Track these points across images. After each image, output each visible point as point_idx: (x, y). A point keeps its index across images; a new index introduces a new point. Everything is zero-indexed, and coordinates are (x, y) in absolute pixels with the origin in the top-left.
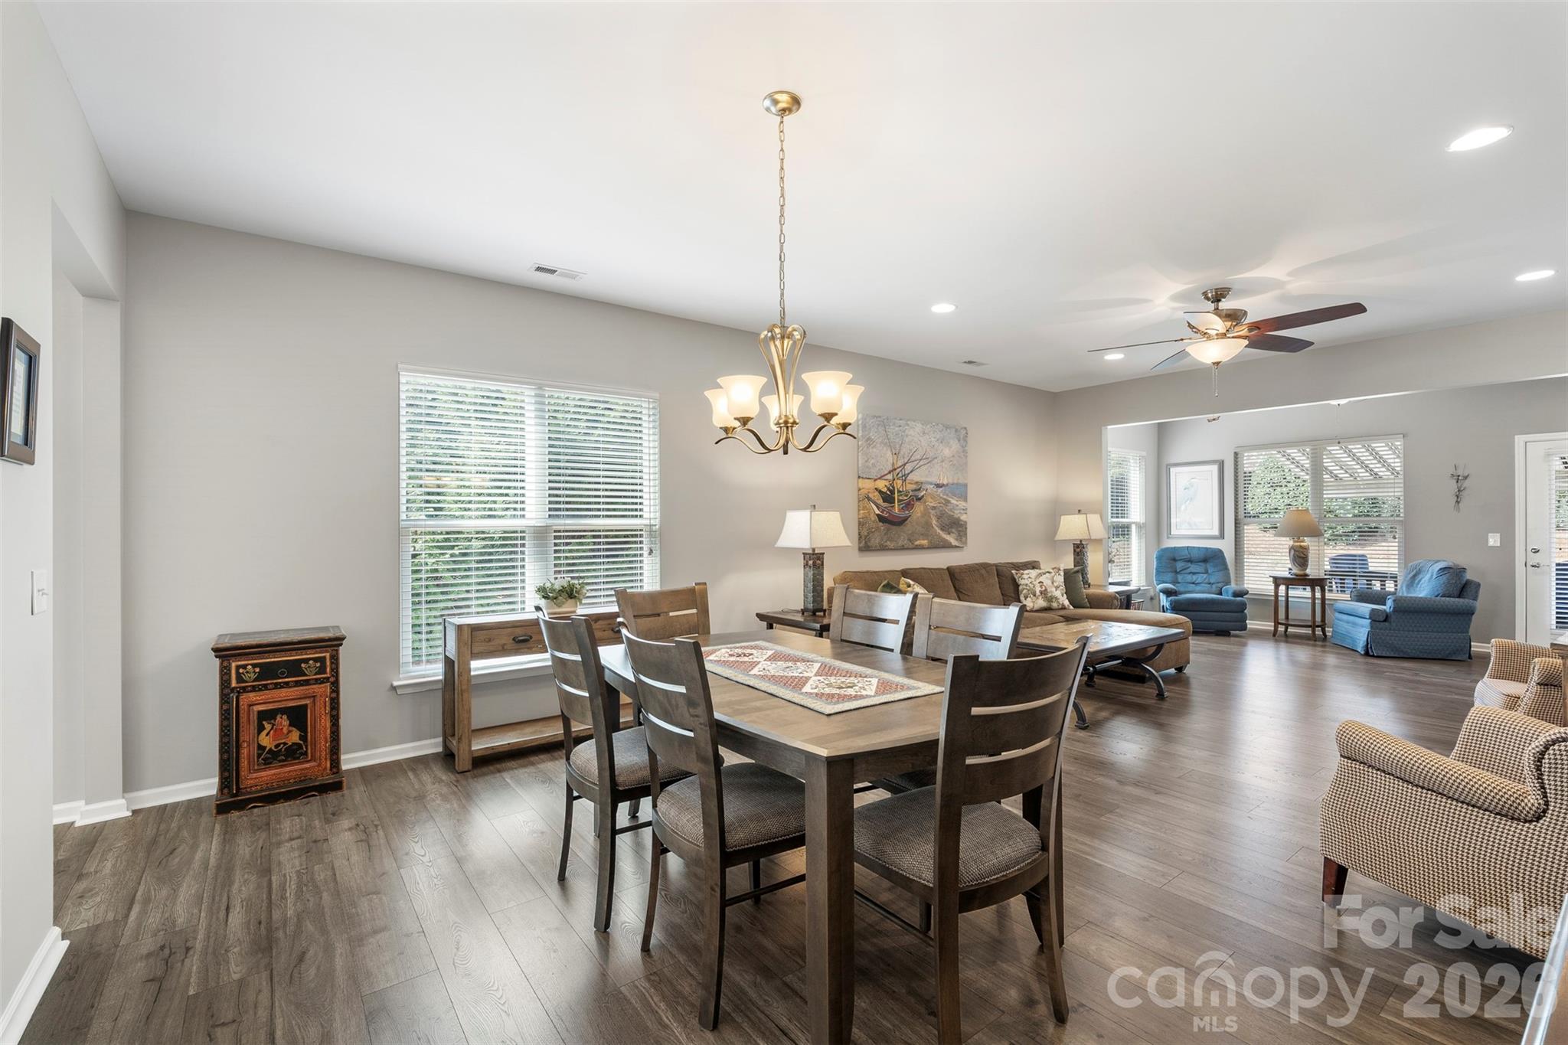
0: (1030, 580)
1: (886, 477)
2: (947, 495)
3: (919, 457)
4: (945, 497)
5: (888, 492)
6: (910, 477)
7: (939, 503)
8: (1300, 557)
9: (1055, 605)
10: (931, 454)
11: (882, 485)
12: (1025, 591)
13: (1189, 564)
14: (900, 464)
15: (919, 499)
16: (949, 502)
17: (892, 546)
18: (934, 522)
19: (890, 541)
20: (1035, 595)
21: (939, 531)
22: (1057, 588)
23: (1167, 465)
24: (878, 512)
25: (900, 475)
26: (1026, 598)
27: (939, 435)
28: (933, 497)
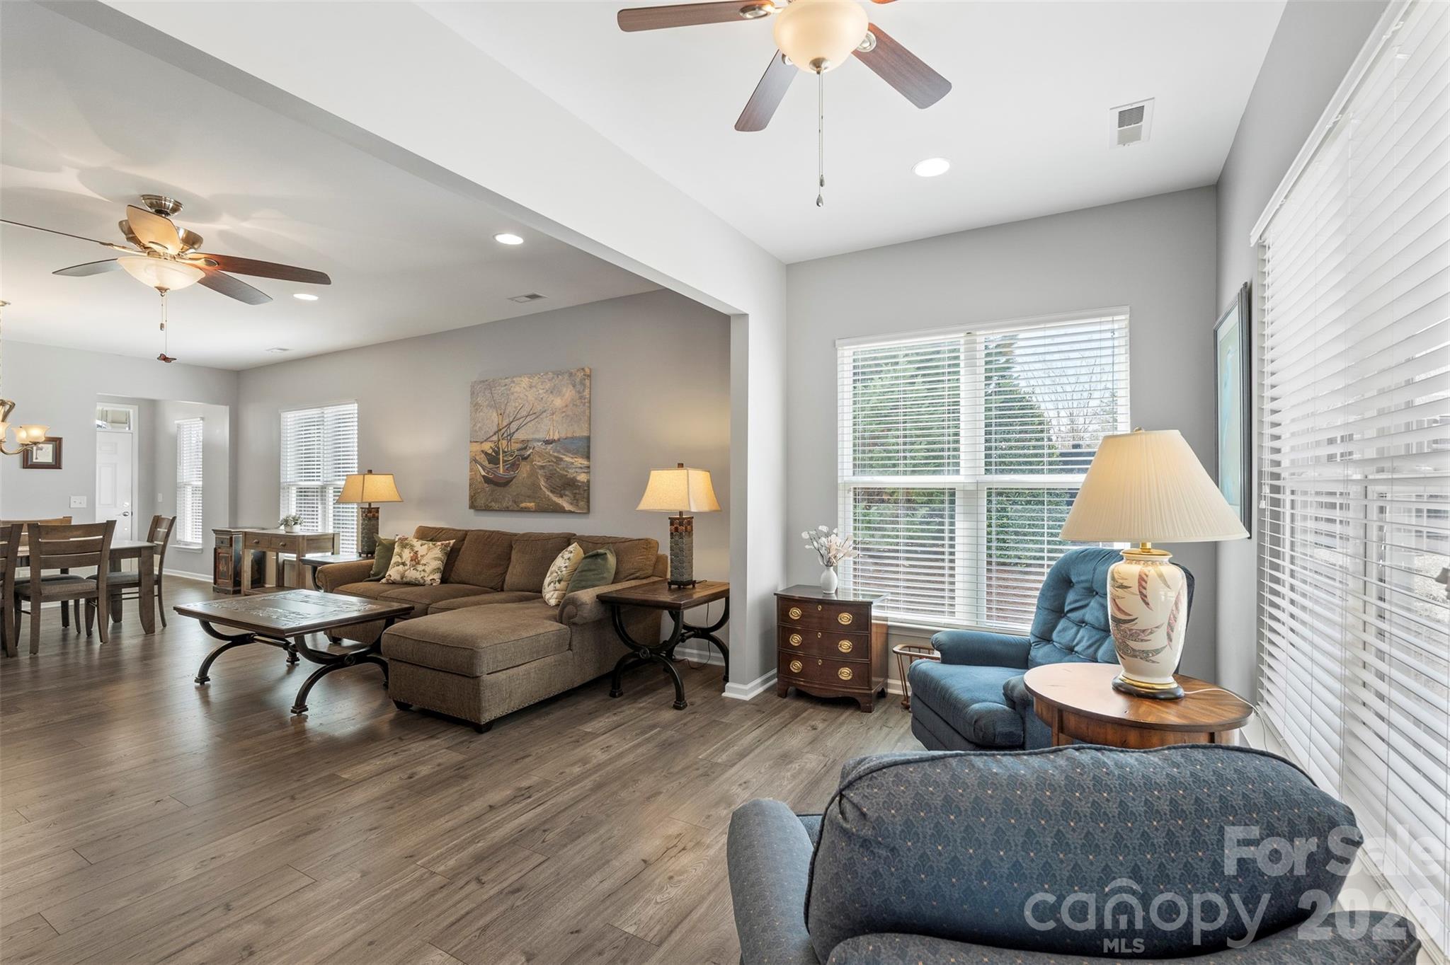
1: (491, 439)
2: (559, 452)
3: (525, 413)
4: (556, 454)
5: (493, 454)
6: (515, 436)
7: (549, 462)
10: (539, 408)
11: (487, 447)
14: (506, 424)
15: (525, 459)
16: (561, 459)
17: (496, 507)
18: (542, 483)
21: (548, 493)
24: (483, 473)
25: (505, 435)
27: (548, 386)
28: (540, 455)
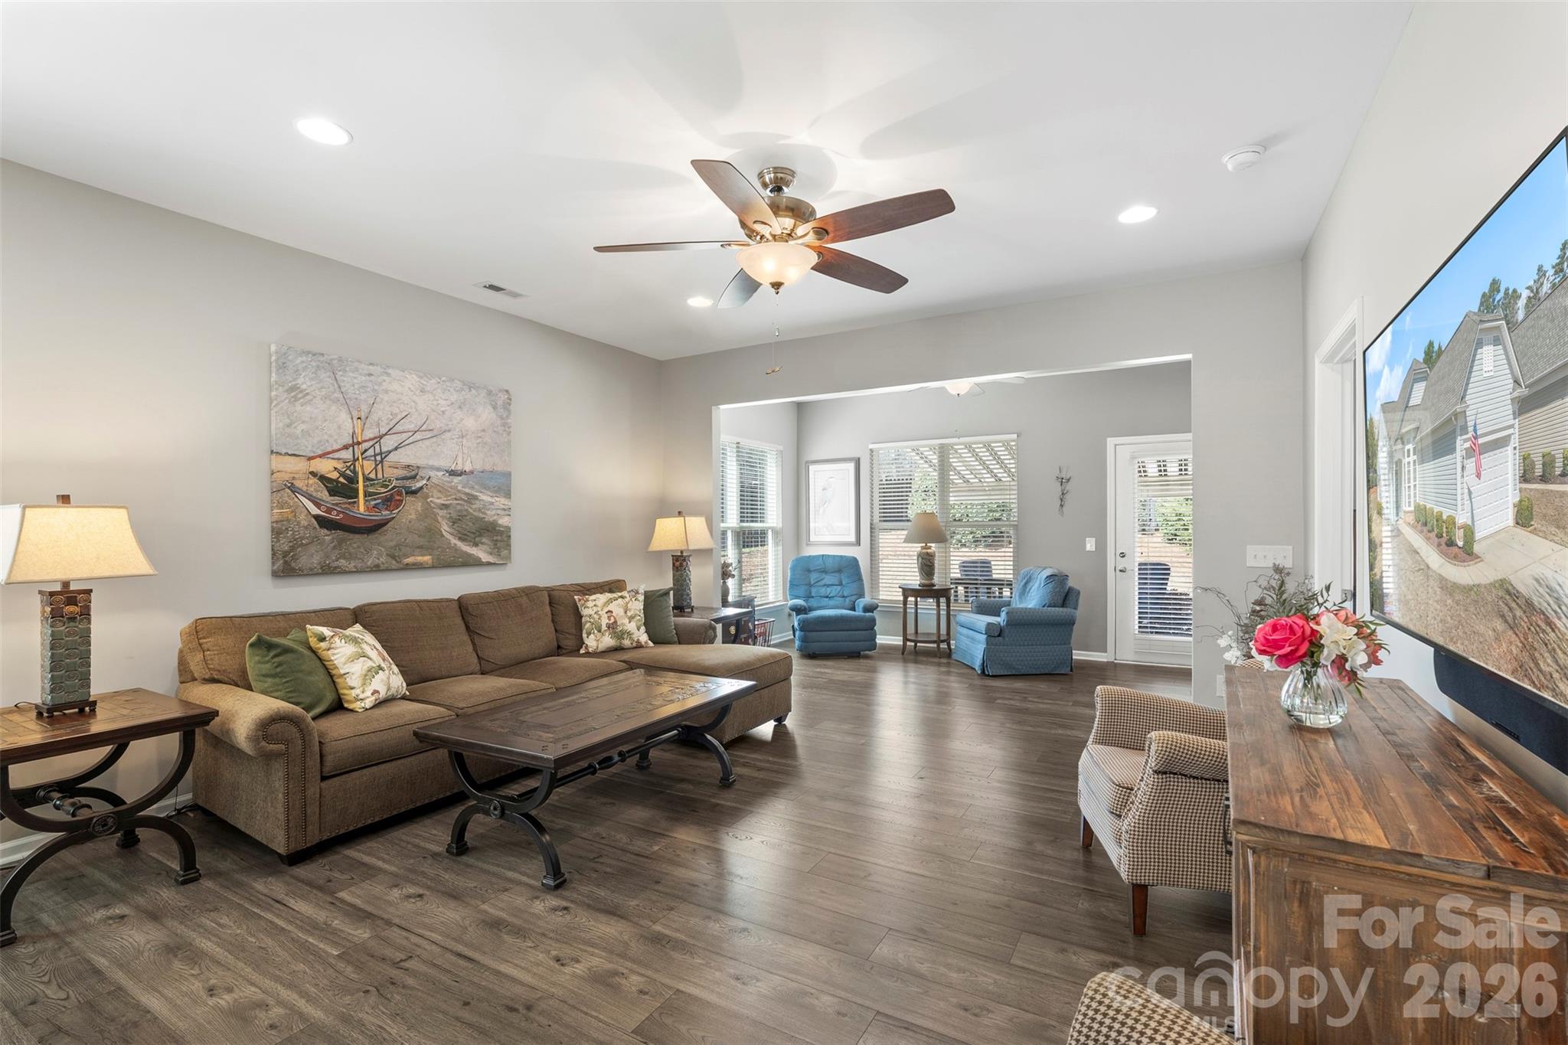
0: (595, 609)
1: (336, 455)
2: (473, 488)
3: (412, 427)
4: (467, 490)
5: (342, 480)
6: (392, 457)
7: (456, 499)
8: (927, 565)
9: (627, 643)
10: (438, 424)
11: (326, 467)
12: (588, 625)
13: (824, 575)
14: (372, 436)
15: (414, 493)
16: (476, 498)
17: (351, 566)
18: (445, 528)
19: (344, 558)
20: (600, 631)
21: (454, 541)
22: (631, 619)
23: (807, 462)
24: (315, 511)
25: (371, 452)
26: (589, 634)
27: (454, 397)
28: (442, 489)
